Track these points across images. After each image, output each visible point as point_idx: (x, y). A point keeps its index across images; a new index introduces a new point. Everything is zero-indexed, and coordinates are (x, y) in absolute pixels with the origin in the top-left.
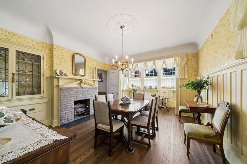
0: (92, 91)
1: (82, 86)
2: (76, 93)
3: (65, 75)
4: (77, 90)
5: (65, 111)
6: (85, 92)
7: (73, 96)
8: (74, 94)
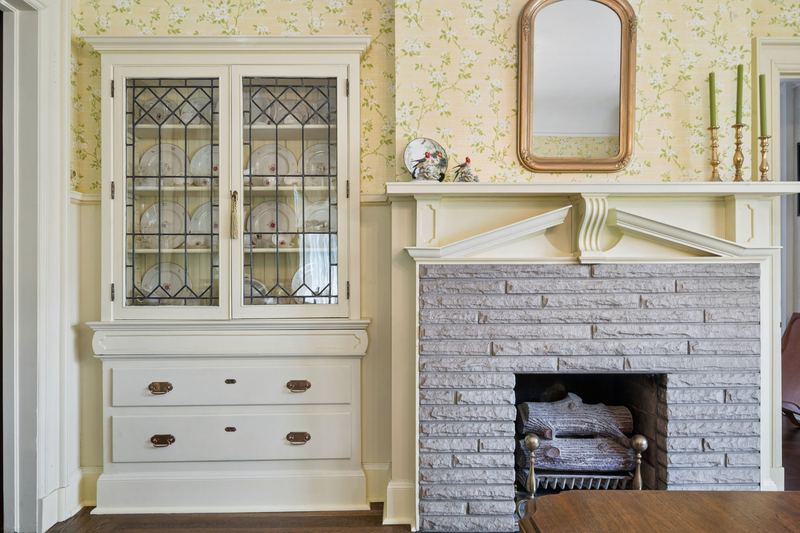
0: (692, 301)
1: (587, 256)
2: (534, 314)
3: (463, 174)
4: (535, 284)
5: (448, 435)
6: (615, 305)
7: (512, 330)
8: (514, 315)
